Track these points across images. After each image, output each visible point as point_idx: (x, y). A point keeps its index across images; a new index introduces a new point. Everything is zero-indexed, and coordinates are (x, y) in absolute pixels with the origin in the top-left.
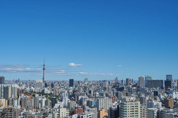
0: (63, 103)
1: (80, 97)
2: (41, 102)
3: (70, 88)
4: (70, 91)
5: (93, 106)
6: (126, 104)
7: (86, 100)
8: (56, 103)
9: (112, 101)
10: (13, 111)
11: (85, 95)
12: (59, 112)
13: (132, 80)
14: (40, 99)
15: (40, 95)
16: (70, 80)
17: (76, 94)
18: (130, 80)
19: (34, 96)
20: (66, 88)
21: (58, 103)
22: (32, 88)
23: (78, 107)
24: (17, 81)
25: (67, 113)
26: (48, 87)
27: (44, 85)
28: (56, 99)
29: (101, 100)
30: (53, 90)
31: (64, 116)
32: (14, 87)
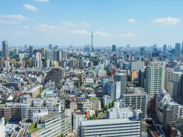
0: (103, 65)
1: (118, 61)
2: (85, 63)
3: (112, 53)
4: (111, 55)
5: (127, 68)
6: (150, 68)
7: (122, 62)
8: (98, 64)
9: (144, 65)
10: (59, 71)
11: (123, 58)
12: (98, 72)
13: (171, 46)
14: (85, 61)
15: (85, 58)
16: (113, 46)
17: (115, 58)
18: (169, 46)
19: (81, 58)
20: (109, 52)
21: (99, 64)
22: (81, 52)
23: (114, 69)
24: (70, 46)
25: (104, 74)
26: (95, 52)
27: (92, 50)
28: (98, 61)
29: (134, 64)
30: (98, 54)
31: (101, 76)
32: (64, 51)
